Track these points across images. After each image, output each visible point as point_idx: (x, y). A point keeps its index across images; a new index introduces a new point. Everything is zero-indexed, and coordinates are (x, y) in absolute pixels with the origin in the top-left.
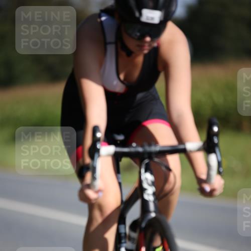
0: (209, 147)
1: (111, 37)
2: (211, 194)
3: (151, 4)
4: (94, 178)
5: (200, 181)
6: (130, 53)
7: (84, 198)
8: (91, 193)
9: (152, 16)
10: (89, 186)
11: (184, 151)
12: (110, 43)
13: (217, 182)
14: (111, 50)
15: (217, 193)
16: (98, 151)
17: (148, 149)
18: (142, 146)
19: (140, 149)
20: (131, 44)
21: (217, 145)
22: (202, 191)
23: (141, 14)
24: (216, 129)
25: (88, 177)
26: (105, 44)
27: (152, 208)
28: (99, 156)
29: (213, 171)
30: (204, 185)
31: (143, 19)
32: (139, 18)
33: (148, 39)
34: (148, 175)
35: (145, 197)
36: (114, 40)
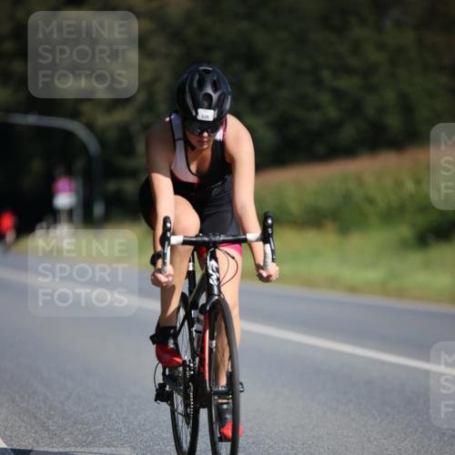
0: (265, 238)
1: (178, 134)
2: (268, 279)
3: (206, 104)
4: (164, 264)
5: (258, 267)
6: (193, 148)
7: (156, 282)
8: (162, 278)
9: (207, 114)
10: (160, 271)
11: (245, 240)
12: (179, 139)
13: (273, 269)
14: (180, 145)
15: (273, 278)
16: (169, 239)
17: (213, 239)
18: (208, 236)
19: (206, 239)
20: (193, 140)
21: (271, 235)
22: (260, 276)
23: (197, 113)
24: (270, 221)
25: (160, 262)
26: (174, 141)
27: (216, 292)
28: (169, 244)
29: (269, 259)
30: (261, 271)
31: (199, 117)
32: (196, 117)
33: (206, 134)
34: (213, 262)
35: (211, 282)
36: (181, 136)
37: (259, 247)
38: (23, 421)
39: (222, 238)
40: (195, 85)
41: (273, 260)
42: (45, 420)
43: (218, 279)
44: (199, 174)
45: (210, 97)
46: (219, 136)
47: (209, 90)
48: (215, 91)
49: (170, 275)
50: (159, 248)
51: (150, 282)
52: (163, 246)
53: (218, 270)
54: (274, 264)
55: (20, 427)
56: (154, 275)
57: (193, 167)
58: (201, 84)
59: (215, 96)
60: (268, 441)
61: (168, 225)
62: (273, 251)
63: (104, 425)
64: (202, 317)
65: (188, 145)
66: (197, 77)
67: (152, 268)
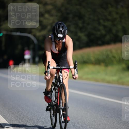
0: (75, 68)
1: (53, 40)
2: (75, 79)
3: (60, 33)
4: (48, 74)
6: (57, 44)
7: (46, 79)
8: (47, 78)
10: (47, 76)
11: (70, 68)
12: (53, 41)
13: (77, 76)
15: (77, 78)
16: (49, 67)
17: (61, 67)
19: (59, 67)
20: (57, 42)
21: (77, 67)
22: (73, 78)
23: (58, 35)
24: (76, 63)
26: (52, 42)
27: (62, 82)
28: (49, 69)
29: (76, 73)
30: (74, 76)
31: (59, 36)
32: (58, 36)
33: (60, 41)
34: (61, 74)
35: (60, 79)
36: (54, 41)
37: (73, 70)
38: (16, 119)
39: (64, 67)
40: (57, 28)
41: (77, 73)
42: (22, 119)
43: (62, 78)
44: (58, 51)
45: (61, 31)
46: (64, 41)
47: (61, 29)
48: (63, 29)
49: (49, 77)
50: (47, 70)
51: (44, 79)
52: (48, 69)
53: (62, 76)
54: (77, 75)
55: (15, 121)
56: (45, 77)
57: (57, 49)
58: (59, 27)
59: (63, 31)
60: (85, 125)
61: (49, 63)
62: (77, 71)
63: (39, 121)
64: (58, 88)
65: (56, 43)
66: (58, 25)
67: (45, 75)
